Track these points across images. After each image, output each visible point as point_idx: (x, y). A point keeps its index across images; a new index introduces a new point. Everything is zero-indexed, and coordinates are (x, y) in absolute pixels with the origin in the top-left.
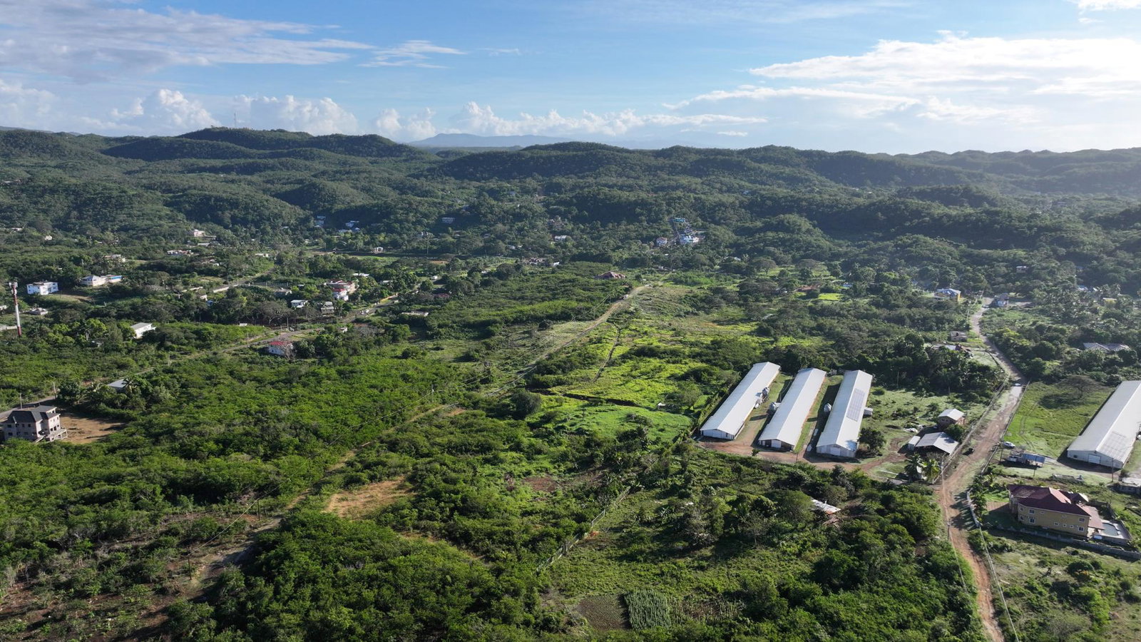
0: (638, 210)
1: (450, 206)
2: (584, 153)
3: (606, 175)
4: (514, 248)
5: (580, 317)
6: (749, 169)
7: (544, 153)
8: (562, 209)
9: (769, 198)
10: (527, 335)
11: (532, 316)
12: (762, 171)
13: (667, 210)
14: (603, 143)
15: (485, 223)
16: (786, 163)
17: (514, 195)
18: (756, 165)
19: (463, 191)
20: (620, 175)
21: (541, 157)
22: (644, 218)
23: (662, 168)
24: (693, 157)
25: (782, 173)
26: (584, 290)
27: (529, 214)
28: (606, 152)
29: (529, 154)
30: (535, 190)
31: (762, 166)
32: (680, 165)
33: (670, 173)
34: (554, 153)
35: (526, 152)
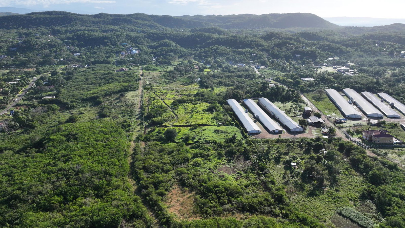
0: (105, 40)
1: (12, 42)
2: (63, 16)
3: (76, 26)
4: (59, 60)
5: (131, 89)
6: (134, 22)
7: (42, 16)
8: (71, 41)
9: (155, 34)
10: (118, 101)
11: (111, 92)
12: (139, 23)
13: (117, 40)
14: (68, 11)
15: (35, 49)
16: (146, 20)
17: (38, 35)
18: (135, 20)
19: (10, 34)
20: (82, 25)
21: (42, 18)
22: (109, 44)
23: (99, 22)
24: (111, 18)
25: (146, 24)
26: (118, 77)
27: (56, 44)
28: (72, 15)
29: (35, 17)
30: (48, 33)
31: (138, 21)
32: (106, 21)
33: (103, 24)
34: (47, 16)
35: (33, 16)
